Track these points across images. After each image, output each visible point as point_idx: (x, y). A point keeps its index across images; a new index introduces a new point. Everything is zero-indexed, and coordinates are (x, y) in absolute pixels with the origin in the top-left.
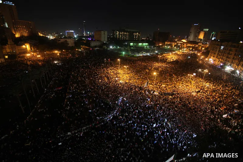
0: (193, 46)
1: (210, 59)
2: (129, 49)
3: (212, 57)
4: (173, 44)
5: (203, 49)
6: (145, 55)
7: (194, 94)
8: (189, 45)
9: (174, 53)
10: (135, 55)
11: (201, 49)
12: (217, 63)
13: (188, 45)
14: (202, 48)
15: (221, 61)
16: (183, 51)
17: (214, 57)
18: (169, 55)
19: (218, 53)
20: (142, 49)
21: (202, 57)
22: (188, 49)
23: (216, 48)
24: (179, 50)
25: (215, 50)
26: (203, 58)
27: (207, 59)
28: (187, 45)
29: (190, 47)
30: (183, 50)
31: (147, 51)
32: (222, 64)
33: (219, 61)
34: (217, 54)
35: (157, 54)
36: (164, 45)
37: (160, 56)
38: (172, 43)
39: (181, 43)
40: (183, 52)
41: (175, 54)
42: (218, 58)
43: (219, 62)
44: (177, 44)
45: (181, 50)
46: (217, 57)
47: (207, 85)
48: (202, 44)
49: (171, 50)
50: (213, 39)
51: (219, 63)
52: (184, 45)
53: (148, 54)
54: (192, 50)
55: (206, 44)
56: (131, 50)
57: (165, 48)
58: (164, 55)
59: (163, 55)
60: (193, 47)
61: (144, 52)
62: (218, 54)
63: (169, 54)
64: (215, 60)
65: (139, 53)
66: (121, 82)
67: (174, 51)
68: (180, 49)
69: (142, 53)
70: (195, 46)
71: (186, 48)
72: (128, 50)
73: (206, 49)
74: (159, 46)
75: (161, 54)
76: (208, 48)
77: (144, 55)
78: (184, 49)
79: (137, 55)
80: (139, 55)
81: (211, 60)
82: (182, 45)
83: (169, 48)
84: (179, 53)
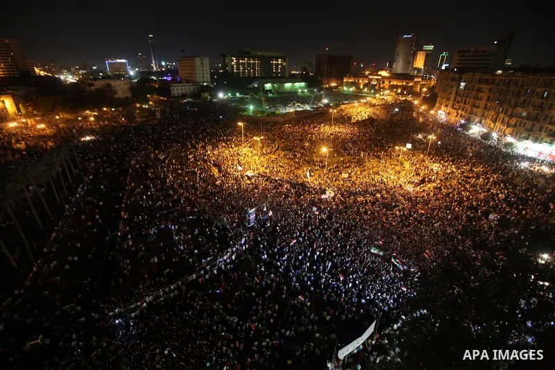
0: (404, 84)
1: (439, 112)
2: (263, 99)
3: (443, 107)
4: (361, 81)
5: (425, 90)
6: (301, 109)
7: (410, 188)
8: (395, 83)
9: (365, 101)
10: (277, 112)
11: (421, 90)
12: (453, 119)
13: (392, 83)
14: (423, 88)
15: (461, 114)
16: (383, 97)
17: (447, 106)
18: (354, 107)
19: (455, 98)
20: (291, 97)
21: (423, 108)
22: (393, 92)
23: (451, 87)
24: (375, 94)
25: (449, 91)
26: (424, 110)
27: (432, 112)
28: (390, 82)
29: (396, 87)
30: (383, 95)
31: (304, 100)
32: (463, 122)
33: (458, 114)
34: (452, 99)
35: (328, 106)
36: (341, 84)
37: (333, 111)
38: (358, 80)
39: (377, 79)
40: (382, 99)
41: (366, 104)
42: (455, 109)
43: (457, 116)
44: (369, 82)
45: (377, 95)
46: (453, 107)
47: (436, 167)
48: (422, 79)
49: (357, 96)
50: (443, 68)
51: (457, 119)
52: (383, 82)
53: (308, 107)
54: (402, 94)
55: (430, 78)
56: (268, 100)
57: (344, 91)
58: (343, 107)
59: (339, 108)
60: (403, 88)
61: (298, 102)
62: (455, 100)
63: (352, 105)
64: (449, 113)
65: (285, 105)
66: (250, 173)
67: (363, 97)
68: (377, 91)
69: (294, 104)
70: (407, 83)
71: (389, 89)
72: (261, 100)
73: (431, 89)
74: (330, 89)
75: (337, 106)
76: (433, 87)
77: (298, 109)
78: (385, 93)
79: (283, 111)
80: (287, 111)
81: (442, 114)
82: (380, 84)
83: (354, 91)
84: (374, 101)
